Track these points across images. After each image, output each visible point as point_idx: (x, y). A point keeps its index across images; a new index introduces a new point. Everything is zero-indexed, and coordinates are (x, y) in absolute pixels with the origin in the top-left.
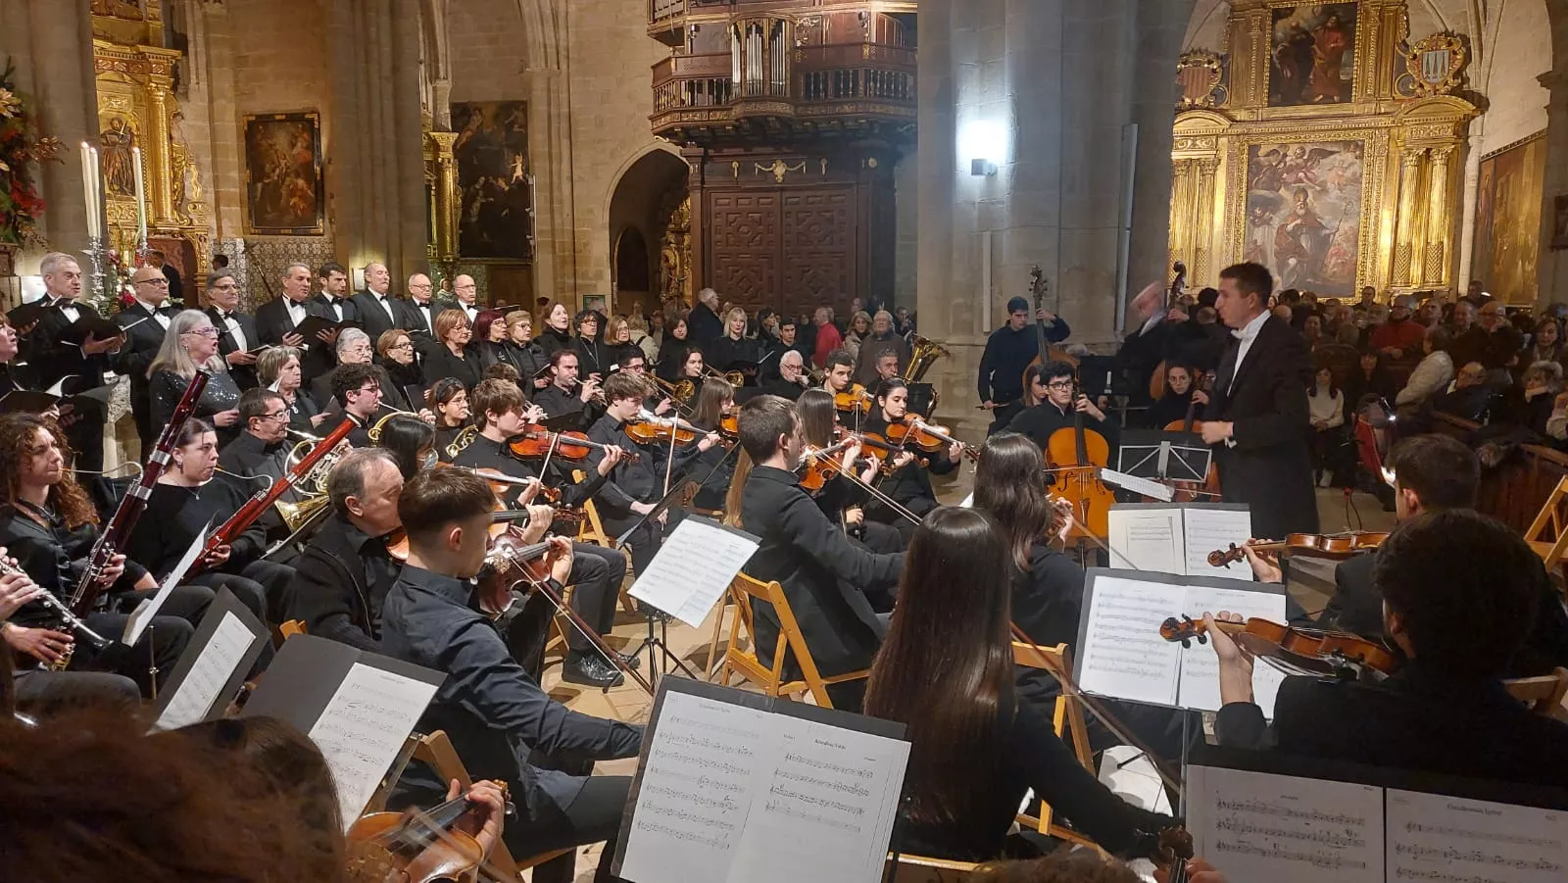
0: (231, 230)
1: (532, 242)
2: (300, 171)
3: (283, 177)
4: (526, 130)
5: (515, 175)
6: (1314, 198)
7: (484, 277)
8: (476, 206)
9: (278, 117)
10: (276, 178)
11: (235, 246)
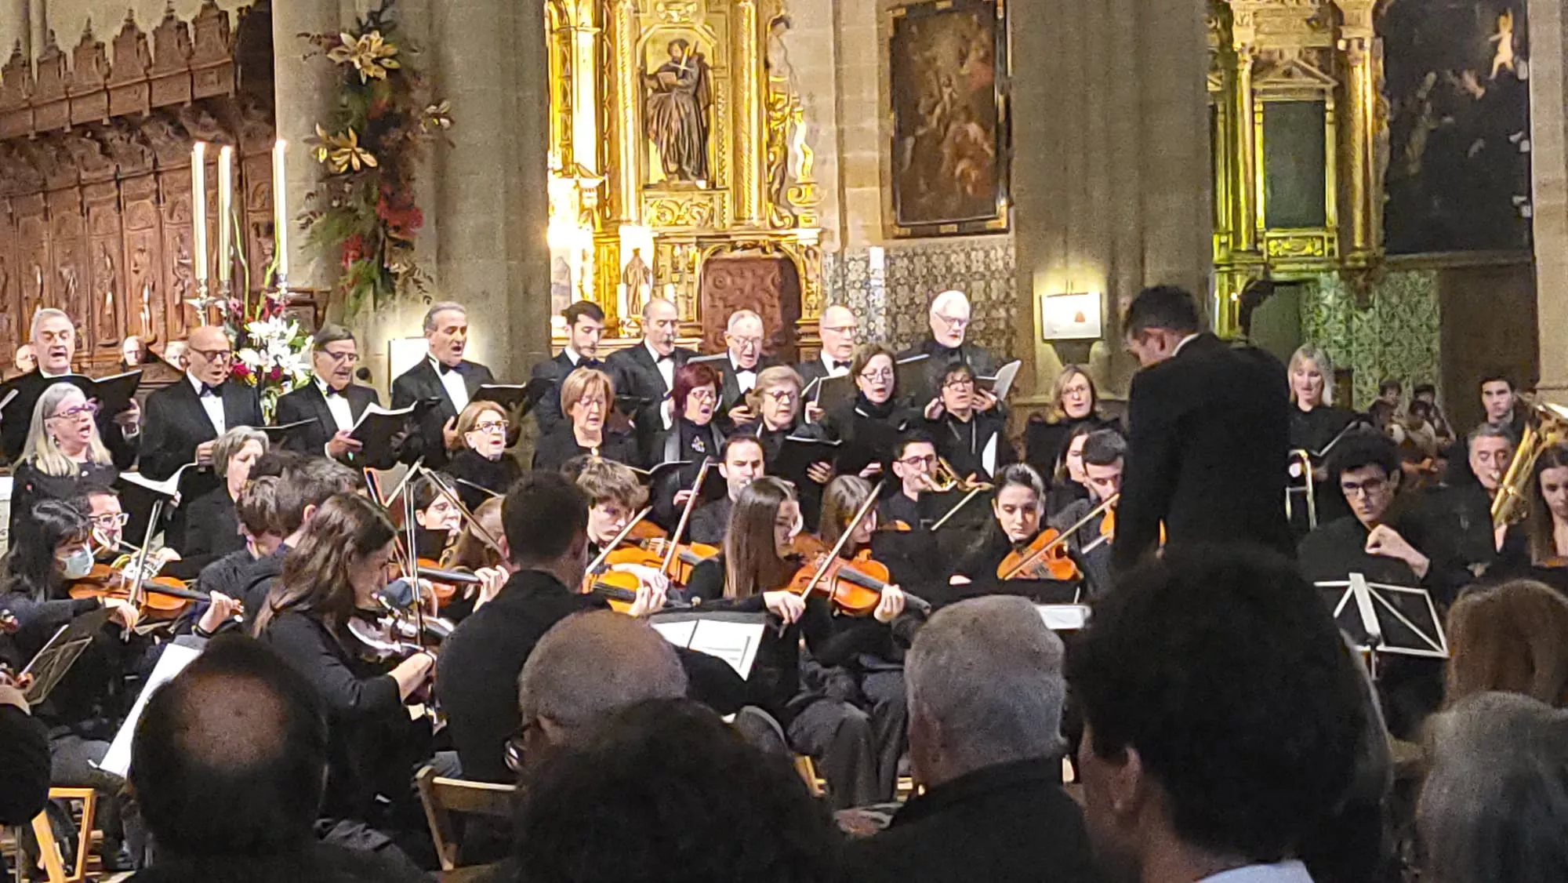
0: (863, 233)
1: (1526, 212)
2: (973, 105)
3: (945, 121)
5: (1497, 62)
7: (1433, 297)
8: (1419, 139)
9: (939, 6)
10: (934, 123)
11: (868, 263)
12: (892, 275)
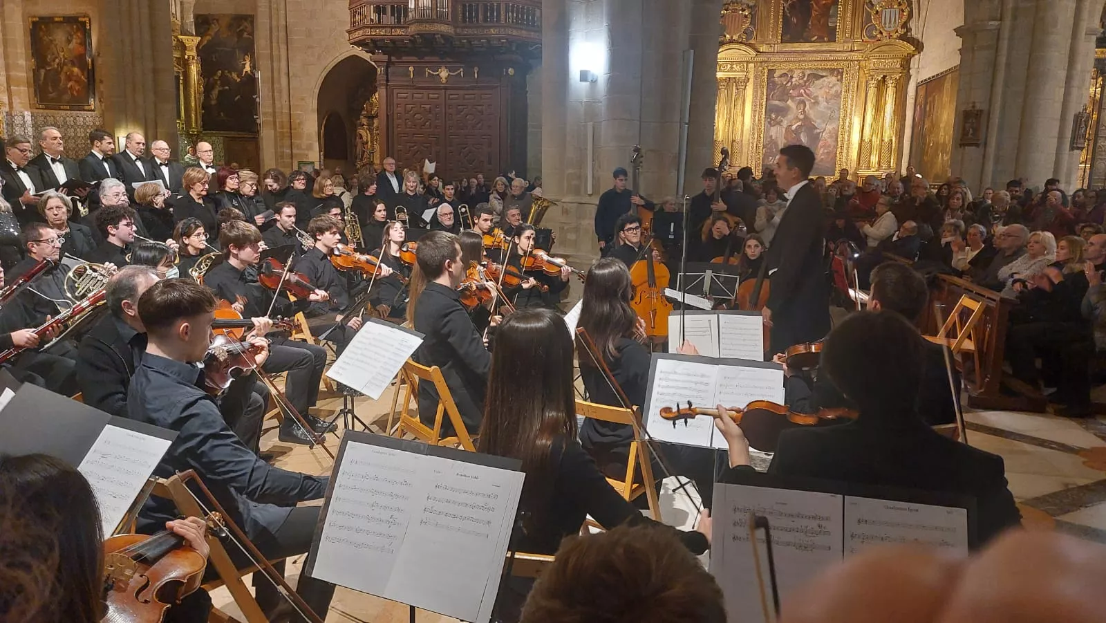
0: (20, 105)
1: (258, 121)
2: (75, 61)
3: (61, 65)
4: (253, 37)
5: (245, 70)
6: (810, 108)
7: (221, 146)
8: (215, 93)
9: (56, 19)
10: (56, 66)
11: (24, 118)
12: (36, 123)
